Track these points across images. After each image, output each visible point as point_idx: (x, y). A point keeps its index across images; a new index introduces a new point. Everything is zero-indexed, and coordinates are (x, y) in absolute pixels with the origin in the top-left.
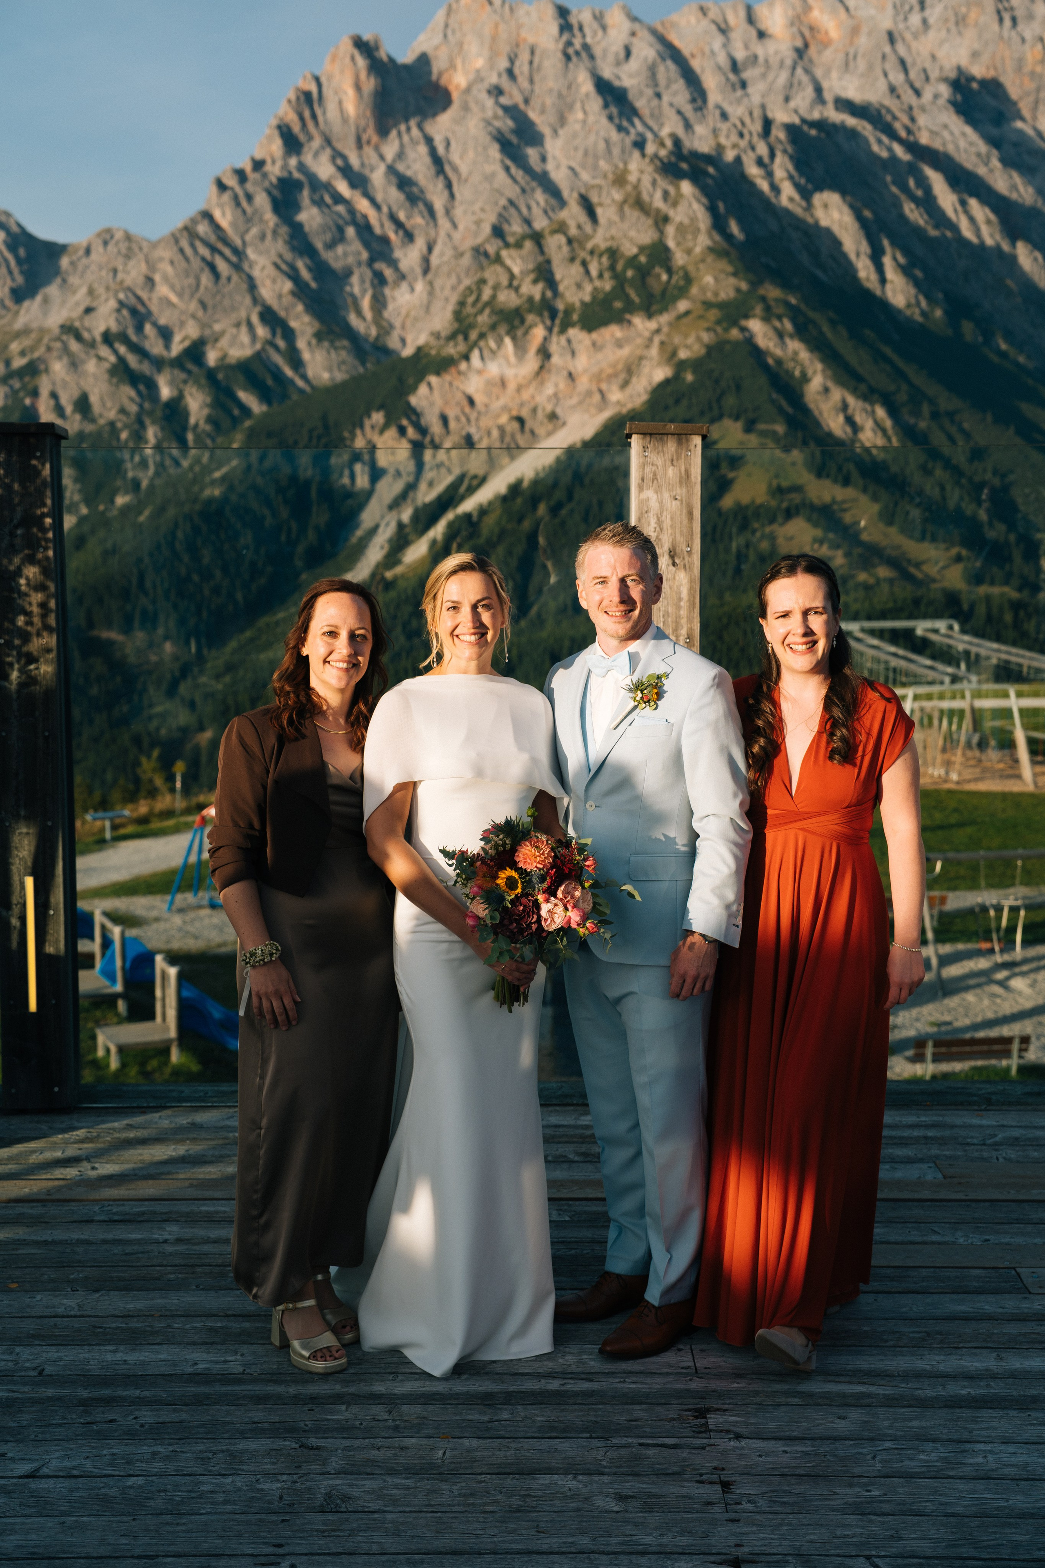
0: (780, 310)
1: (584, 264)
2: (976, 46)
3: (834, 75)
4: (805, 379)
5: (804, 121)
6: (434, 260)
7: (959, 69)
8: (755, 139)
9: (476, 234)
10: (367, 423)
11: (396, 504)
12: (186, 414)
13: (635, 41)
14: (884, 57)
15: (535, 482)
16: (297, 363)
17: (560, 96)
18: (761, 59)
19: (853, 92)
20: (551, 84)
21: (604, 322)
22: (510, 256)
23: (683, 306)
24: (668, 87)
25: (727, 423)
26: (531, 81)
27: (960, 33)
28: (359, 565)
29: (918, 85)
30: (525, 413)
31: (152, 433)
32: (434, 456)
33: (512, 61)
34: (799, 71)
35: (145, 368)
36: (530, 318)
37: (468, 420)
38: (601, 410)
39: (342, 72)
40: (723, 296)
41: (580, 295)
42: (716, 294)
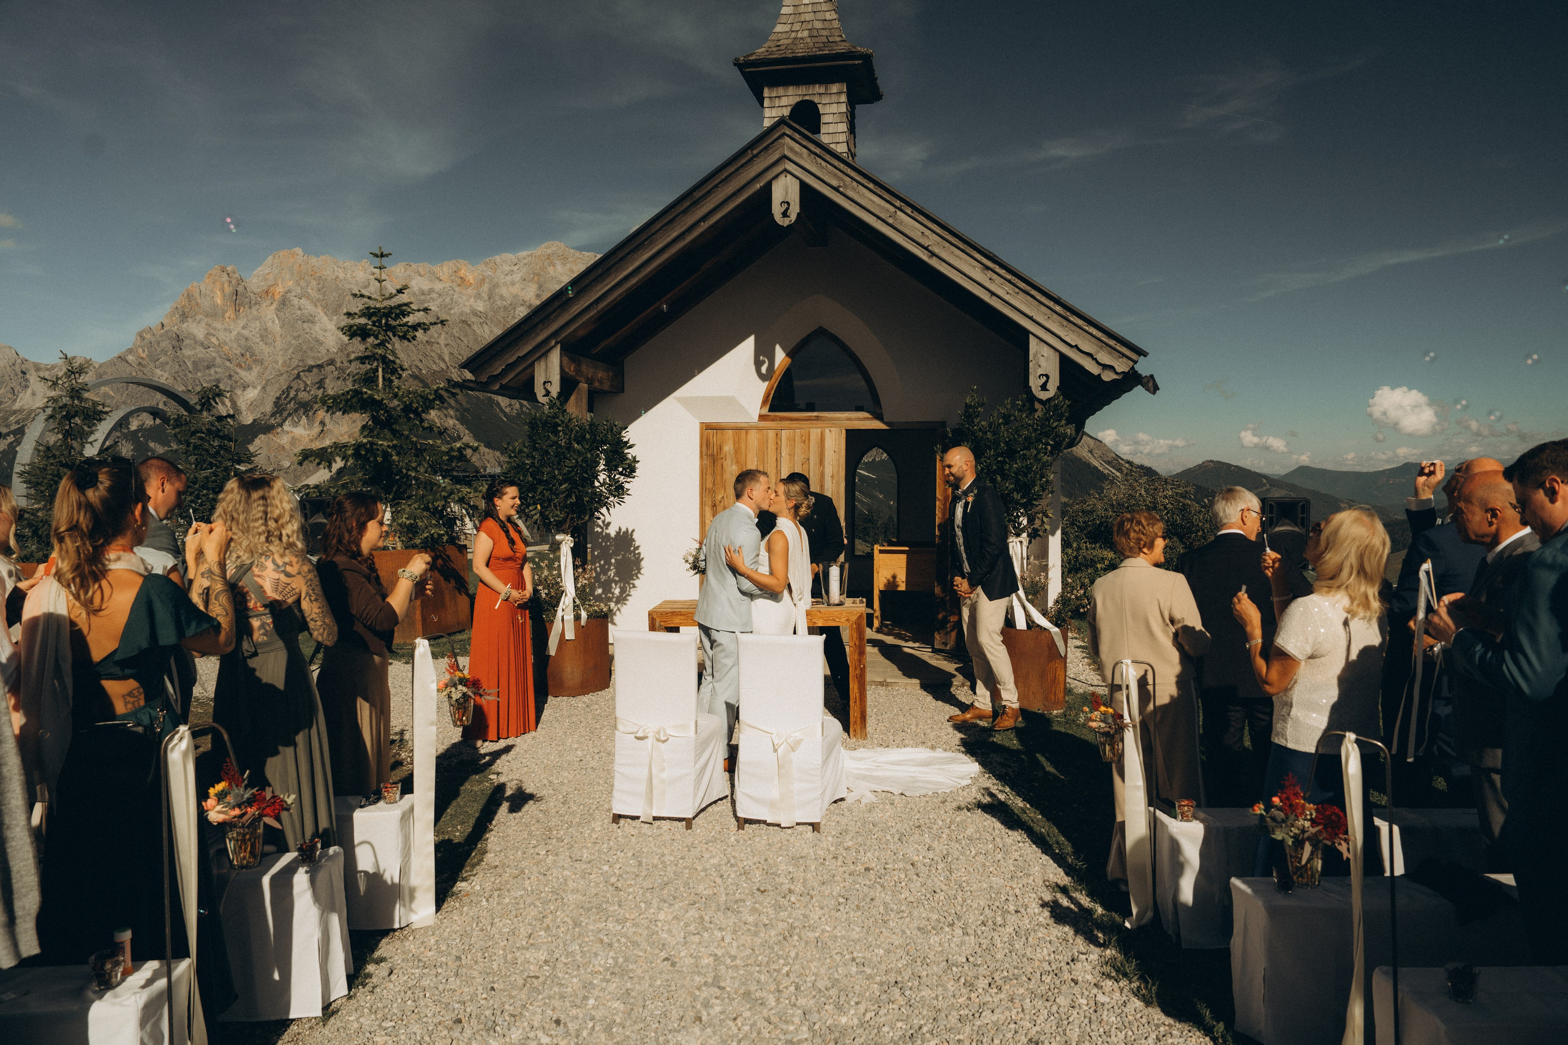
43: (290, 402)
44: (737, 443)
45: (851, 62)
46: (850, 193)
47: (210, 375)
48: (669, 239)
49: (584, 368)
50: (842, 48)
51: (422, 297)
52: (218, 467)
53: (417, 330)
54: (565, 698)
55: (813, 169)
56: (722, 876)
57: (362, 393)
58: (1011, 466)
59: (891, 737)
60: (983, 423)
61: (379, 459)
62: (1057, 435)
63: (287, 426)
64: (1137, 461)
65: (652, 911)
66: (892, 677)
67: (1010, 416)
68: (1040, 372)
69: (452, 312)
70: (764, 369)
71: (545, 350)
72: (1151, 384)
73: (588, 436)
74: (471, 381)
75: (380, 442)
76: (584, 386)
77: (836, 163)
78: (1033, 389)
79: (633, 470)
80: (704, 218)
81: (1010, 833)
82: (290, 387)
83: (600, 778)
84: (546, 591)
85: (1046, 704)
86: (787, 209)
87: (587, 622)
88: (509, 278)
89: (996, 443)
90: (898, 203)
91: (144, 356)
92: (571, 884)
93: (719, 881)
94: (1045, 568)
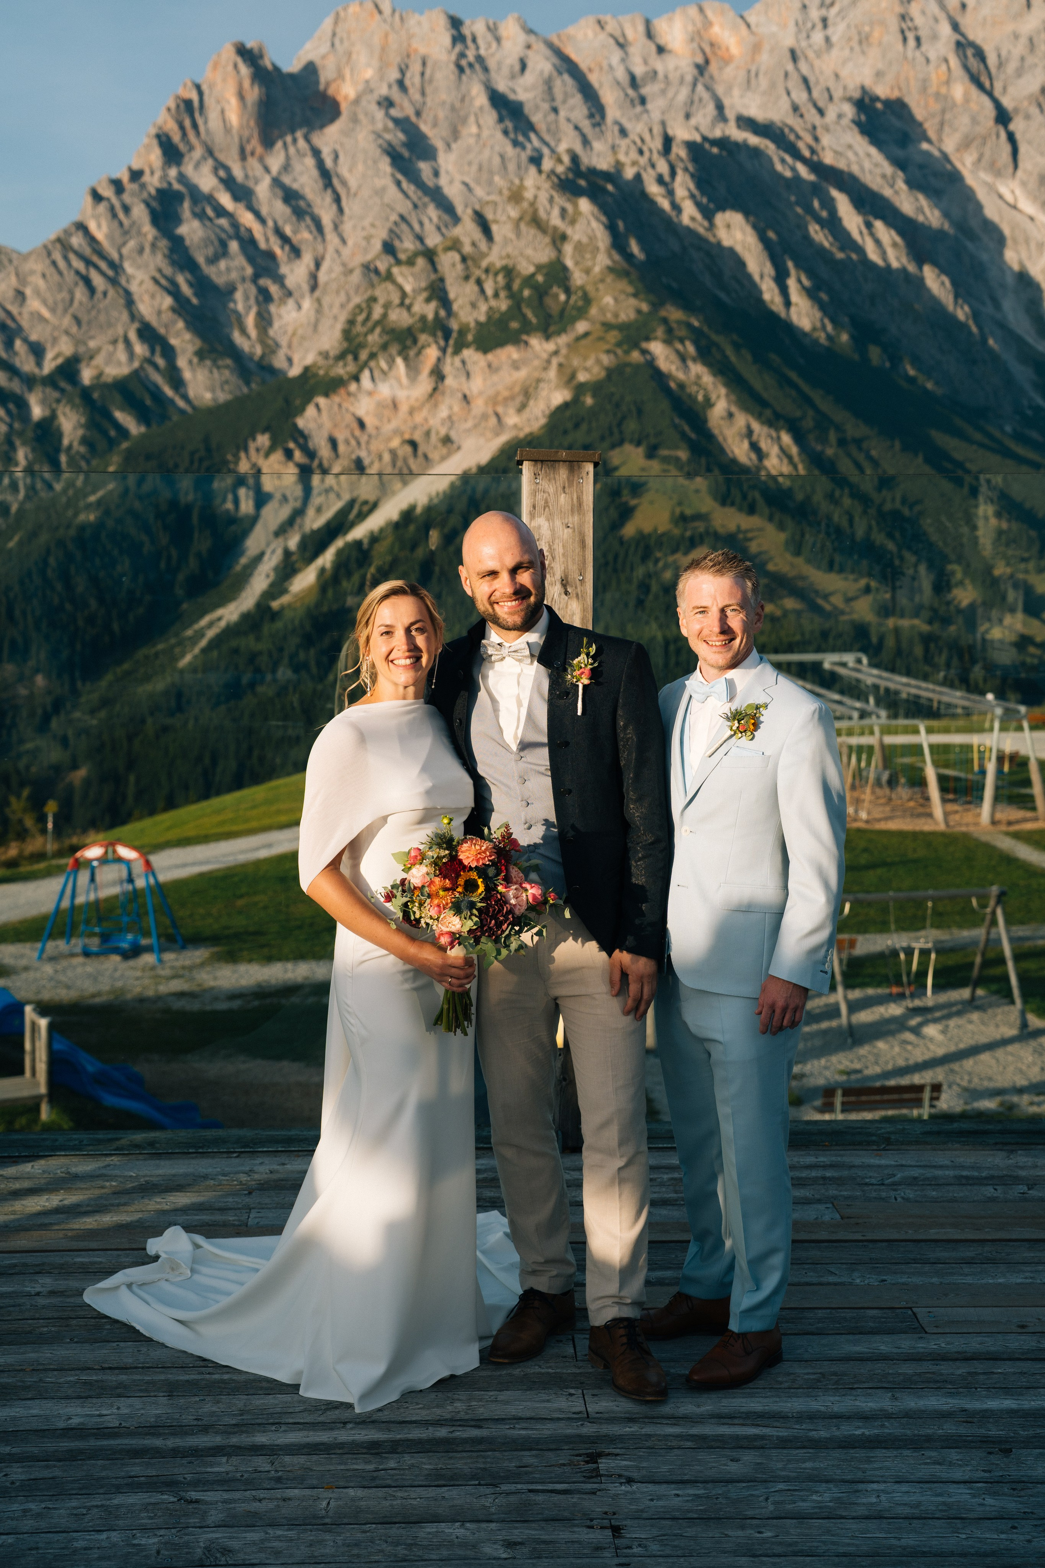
0: (683, 332)
1: (479, 282)
2: (880, 66)
3: (736, 92)
4: (709, 403)
5: (705, 138)
6: (322, 276)
7: (863, 88)
8: (655, 156)
9: (366, 251)
10: (252, 446)
11: (282, 531)
12: (60, 435)
13: (530, 53)
14: (786, 75)
15: (429, 509)
16: (177, 382)
17: (453, 109)
18: (661, 75)
19: (755, 110)
20: (444, 96)
21: (500, 343)
22: (402, 274)
23: (581, 327)
24: (564, 102)
25: (628, 448)
26: (423, 93)
27: (863, 53)
28: (244, 595)
29: (821, 104)
30: (417, 437)
31: (22, 455)
32: (323, 481)
33: (403, 72)
34: (700, 88)
35: (16, 386)
36: (423, 338)
37: (359, 443)
38: (497, 434)
39: (224, 80)
40: (622, 318)
41: (475, 314)
42: (616, 315)
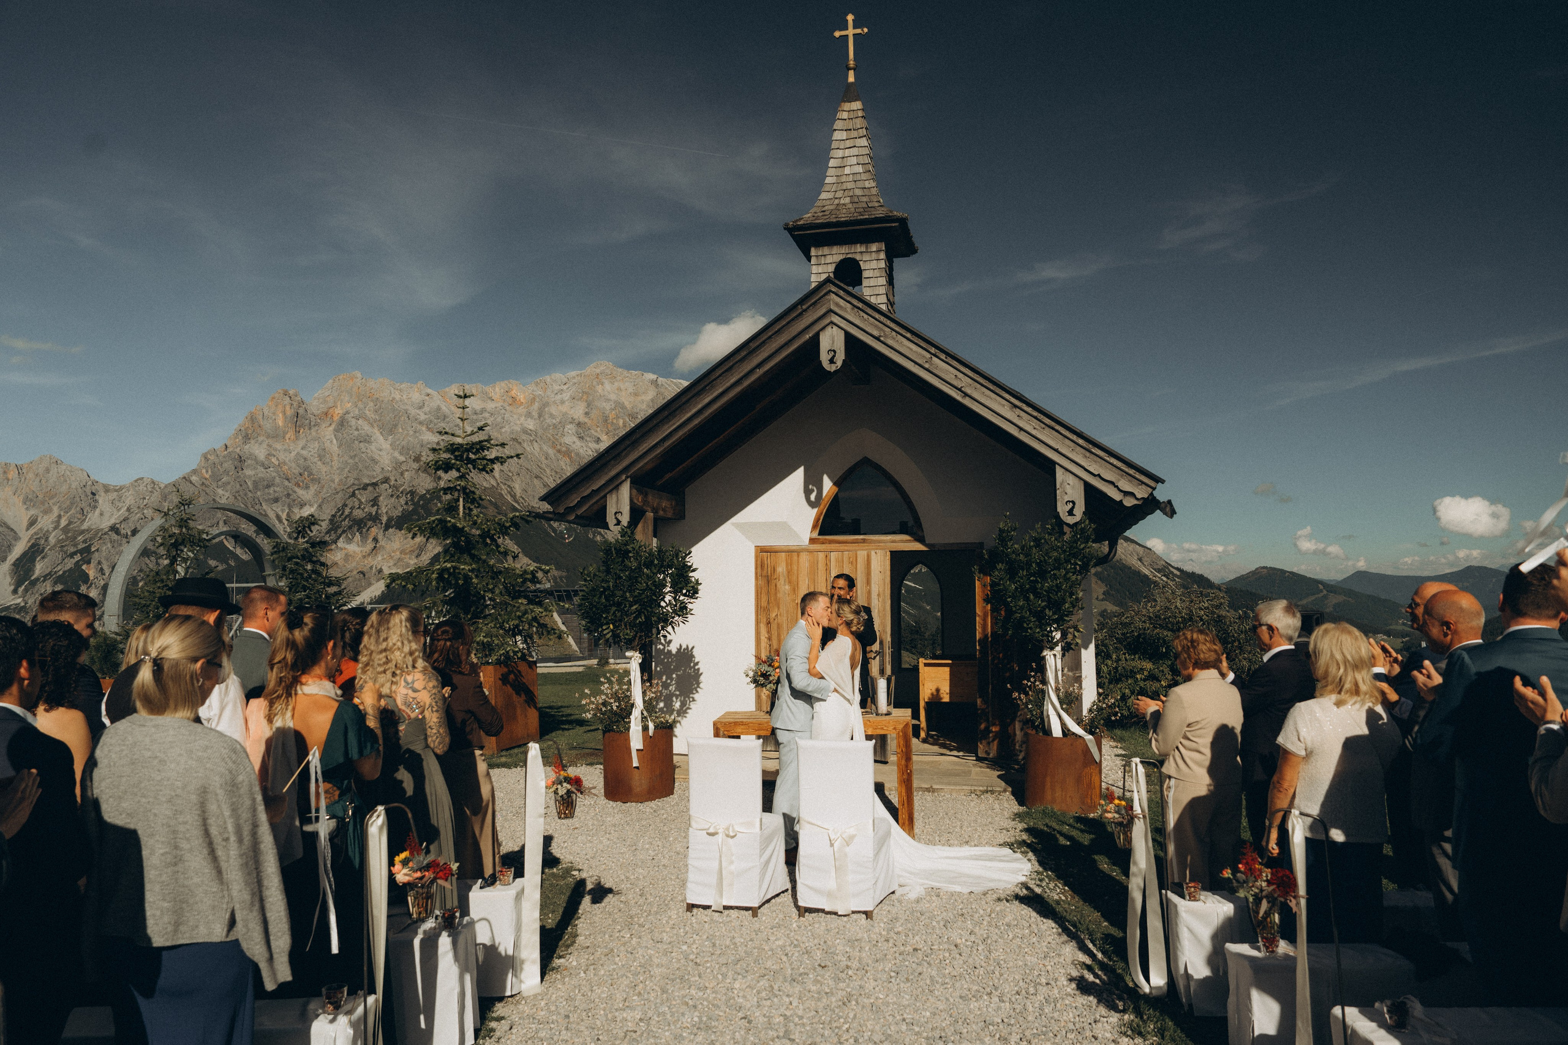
43: (344, 520)
44: (789, 564)
45: (888, 225)
46: (890, 342)
47: (269, 494)
48: (728, 384)
49: (650, 498)
50: (880, 213)
51: (475, 417)
52: (311, 590)
53: (494, 463)
54: (634, 804)
55: (857, 322)
56: (787, 955)
57: (446, 522)
58: (1043, 586)
59: (937, 838)
60: (1016, 546)
61: (461, 582)
62: (1084, 557)
63: (341, 543)
64: (1188, 568)
65: (728, 981)
66: (936, 783)
67: (1041, 539)
68: (1067, 498)
69: (503, 430)
70: (813, 497)
71: (617, 483)
72: (1168, 509)
73: (656, 562)
74: (548, 512)
75: (462, 567)
76: (650, 515)
77: (877, 316)
78: (1061, 515)
79: (696, 591)
80: (759, 366)
81: (1045, 920)
82: (345, 505)
83: (672, 874)
84: (617, 704)
85: (1083, 807)
86: (834, 356)
87: (654, 733)
88: (559, 397)
89: (1029, 564)
90: (933, 350)
91: (208, 476)
92: (656, 961)
93: (785, 959)
94: (1078, 679)
